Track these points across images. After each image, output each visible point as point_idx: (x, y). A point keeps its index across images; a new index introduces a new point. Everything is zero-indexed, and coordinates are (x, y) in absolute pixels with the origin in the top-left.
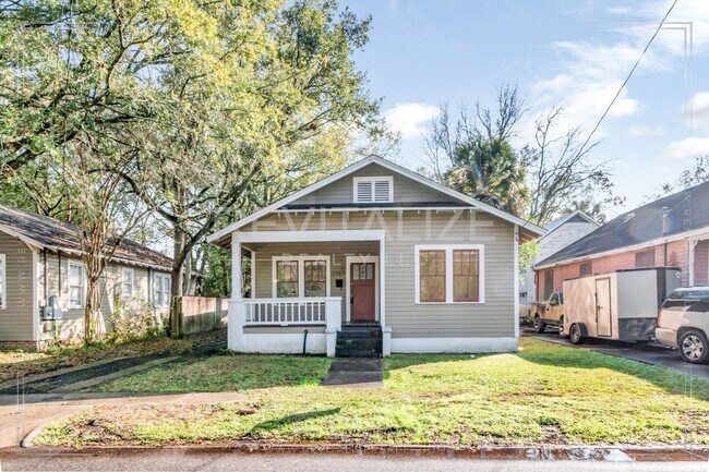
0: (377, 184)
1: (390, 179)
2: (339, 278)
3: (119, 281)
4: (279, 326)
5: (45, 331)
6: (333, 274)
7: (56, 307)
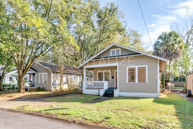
0: (117, 51)
1: (120, 49)
2: (113, 76)
3: (72, 77)
4: (93, 88)
5: (53, 88)
6: (111, 75)
7: (56, 83)
